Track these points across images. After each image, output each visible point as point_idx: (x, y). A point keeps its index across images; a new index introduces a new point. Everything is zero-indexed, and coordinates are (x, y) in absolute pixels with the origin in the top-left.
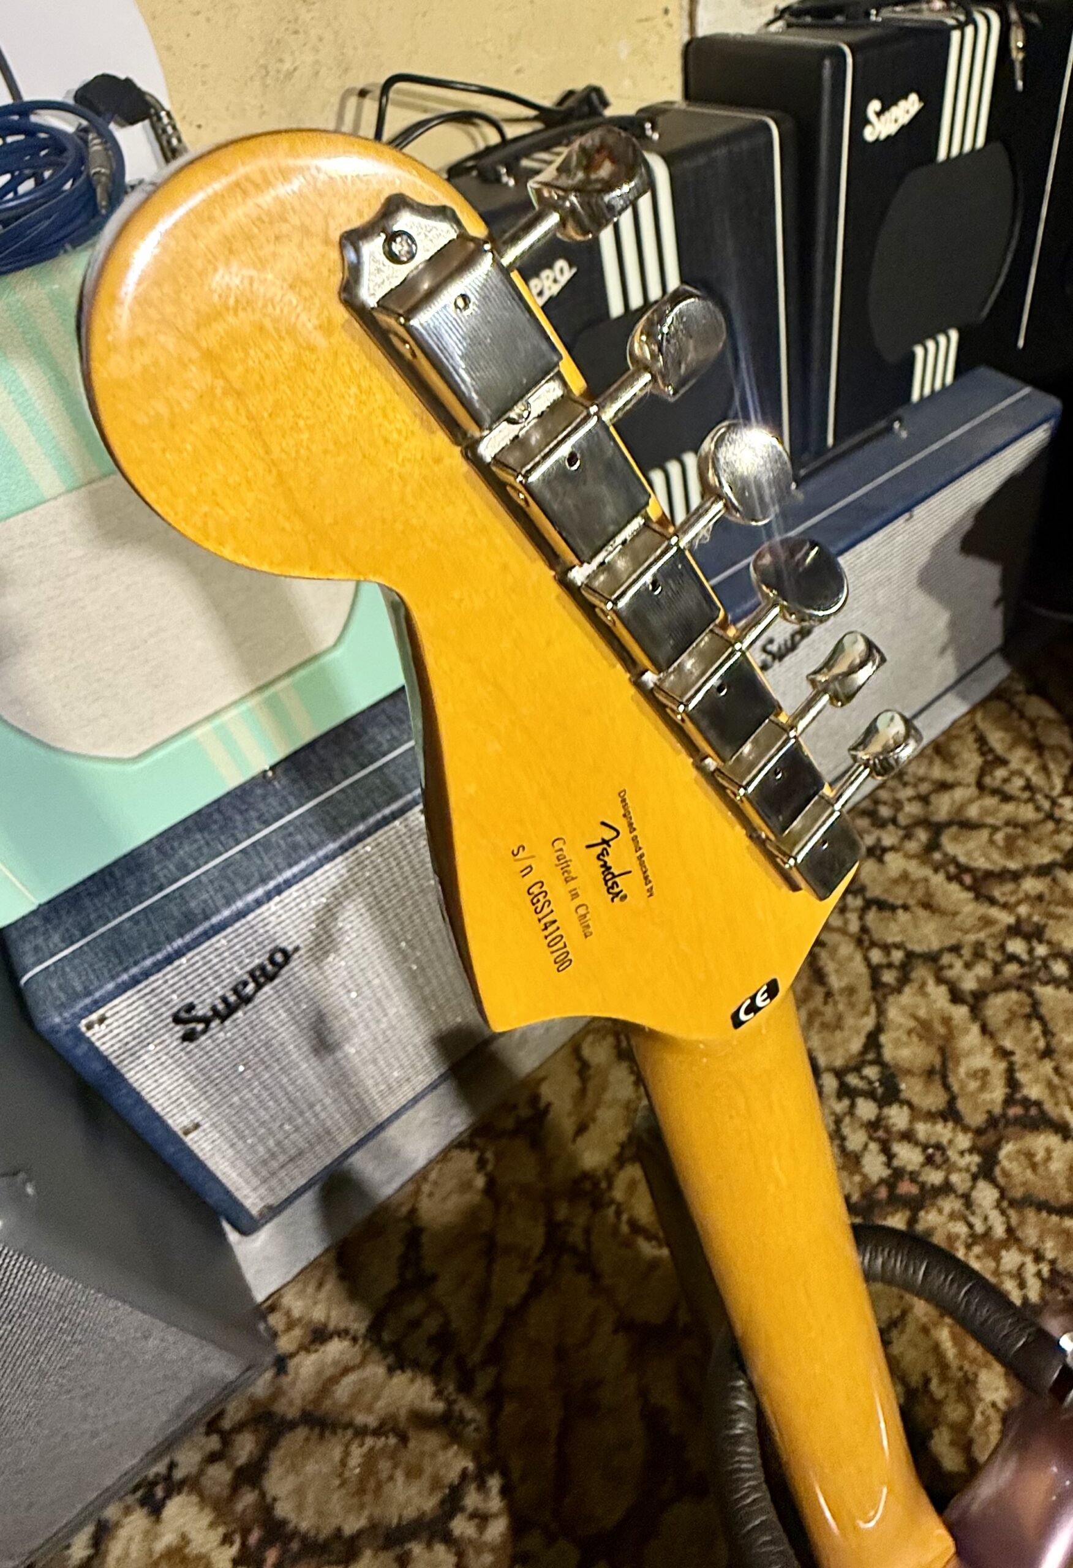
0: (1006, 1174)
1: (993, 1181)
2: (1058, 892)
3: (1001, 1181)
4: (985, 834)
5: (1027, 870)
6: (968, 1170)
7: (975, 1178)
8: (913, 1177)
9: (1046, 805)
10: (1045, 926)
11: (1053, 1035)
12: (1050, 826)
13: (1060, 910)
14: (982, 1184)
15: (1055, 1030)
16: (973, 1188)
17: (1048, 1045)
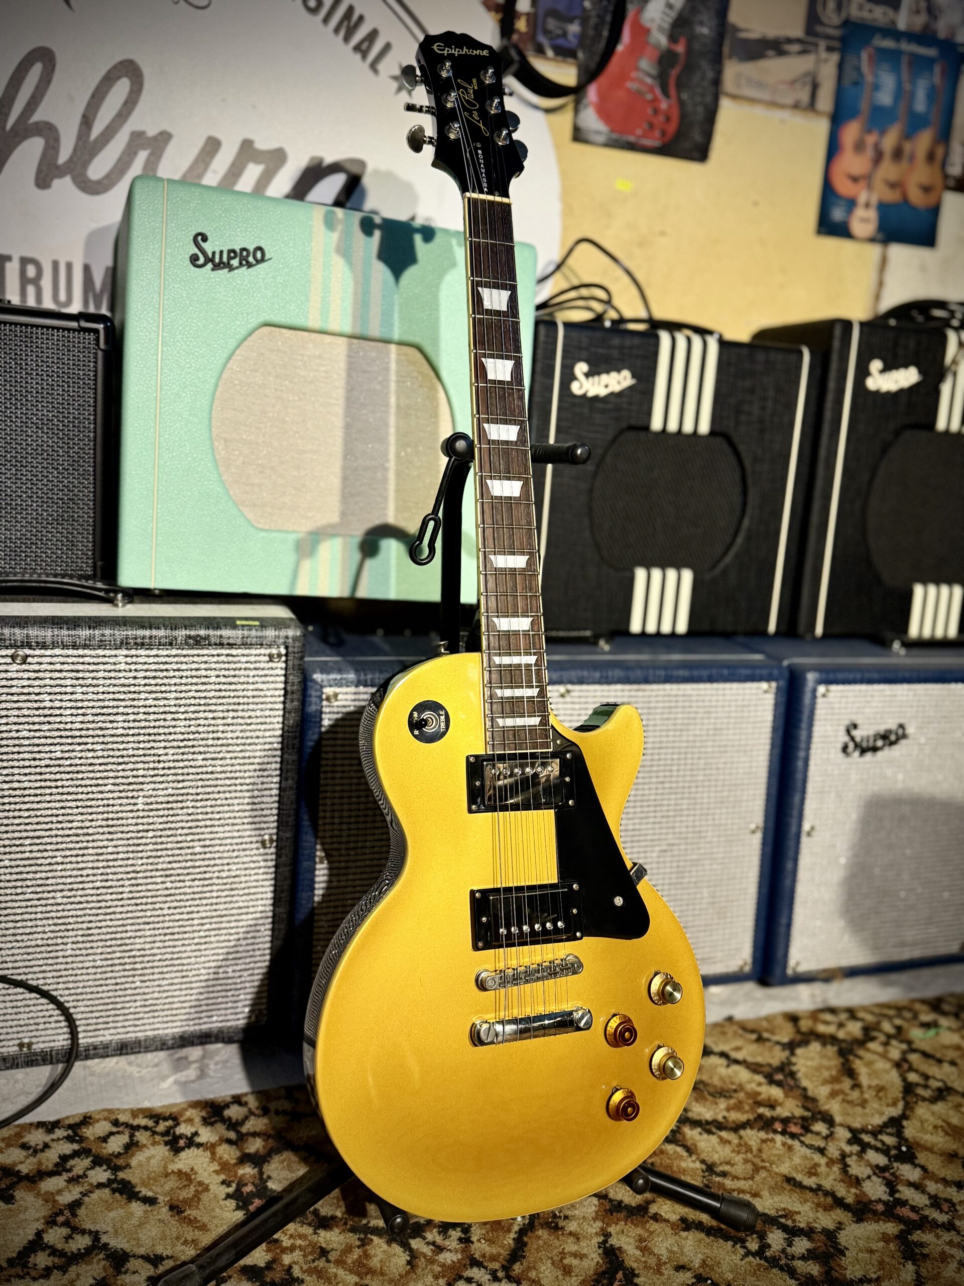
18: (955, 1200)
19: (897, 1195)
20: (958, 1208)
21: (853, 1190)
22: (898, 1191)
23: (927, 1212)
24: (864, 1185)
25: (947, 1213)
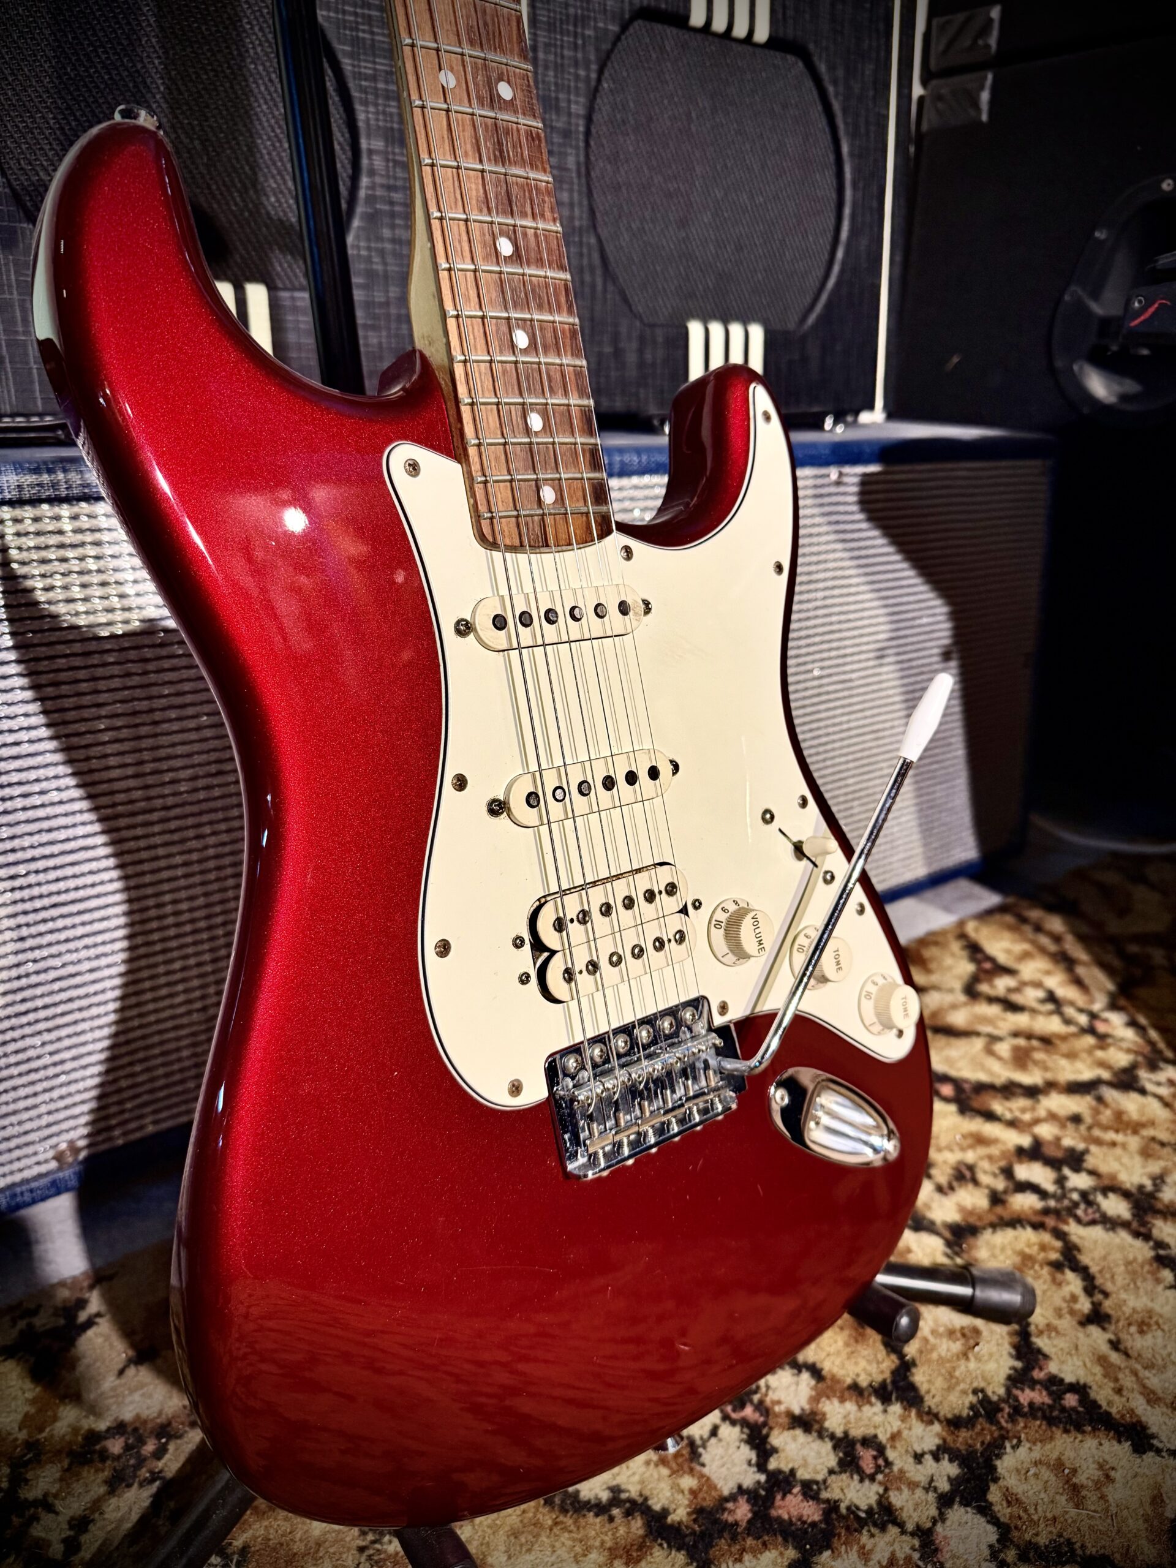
0: (1011, 1499)
1: (985, 1510)
2: (1107, 1115)
3: (1003, 1511)
4: (978, 1044)
5: (1051, 1086)
6: (930, 1487)
7: (945, 1501)
8: (810, 1490)
9: (1083, 1020)
10: (1086, 1151)
11: (1106, 1295)
12: (1090, 1040)
13: (1111, 1136)
14: (958, 1514)
15: (1109, 1287)
16: (942, 1518)
17: (1096, 1307)
18: (883, 1438)
19: (773, 1464)
20: (891, 1454)
21: (688, 1482)
22: (775, 1450)
23: (832, 1493)
24: (706, 1457)
25: (872, 1478)
